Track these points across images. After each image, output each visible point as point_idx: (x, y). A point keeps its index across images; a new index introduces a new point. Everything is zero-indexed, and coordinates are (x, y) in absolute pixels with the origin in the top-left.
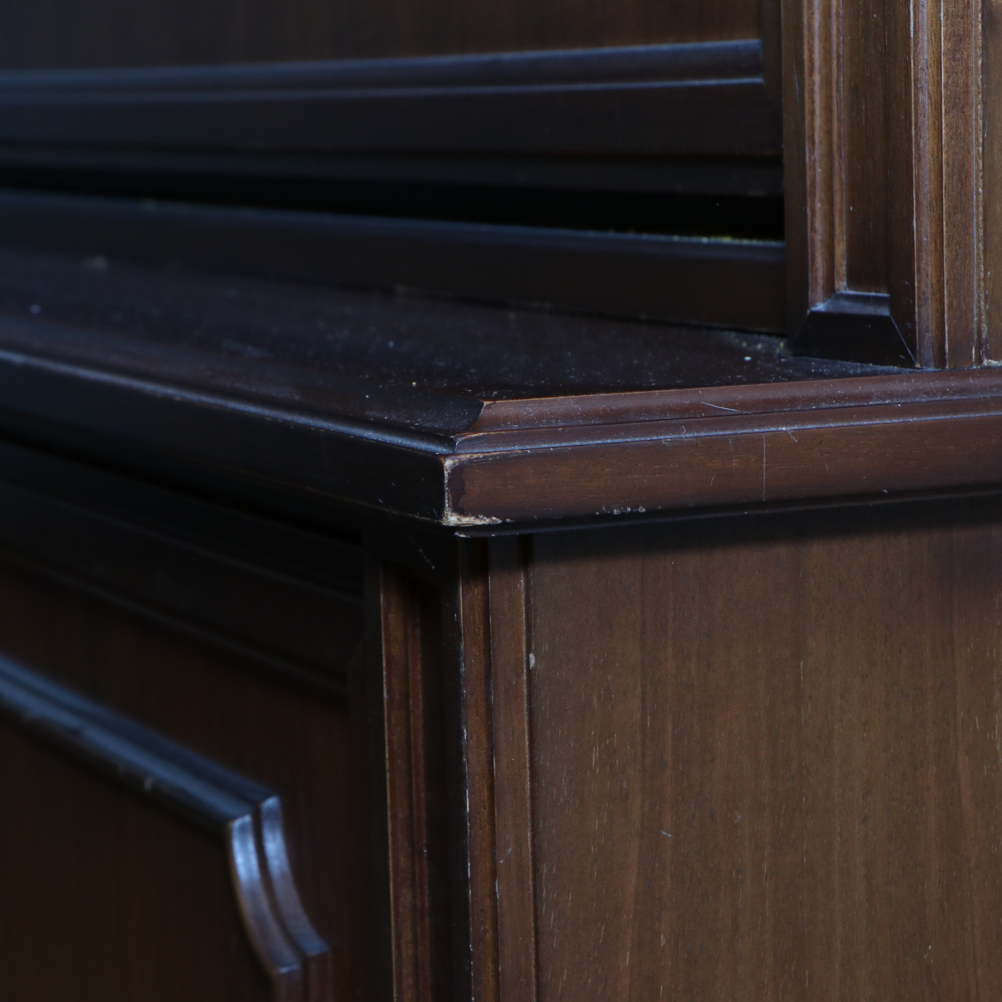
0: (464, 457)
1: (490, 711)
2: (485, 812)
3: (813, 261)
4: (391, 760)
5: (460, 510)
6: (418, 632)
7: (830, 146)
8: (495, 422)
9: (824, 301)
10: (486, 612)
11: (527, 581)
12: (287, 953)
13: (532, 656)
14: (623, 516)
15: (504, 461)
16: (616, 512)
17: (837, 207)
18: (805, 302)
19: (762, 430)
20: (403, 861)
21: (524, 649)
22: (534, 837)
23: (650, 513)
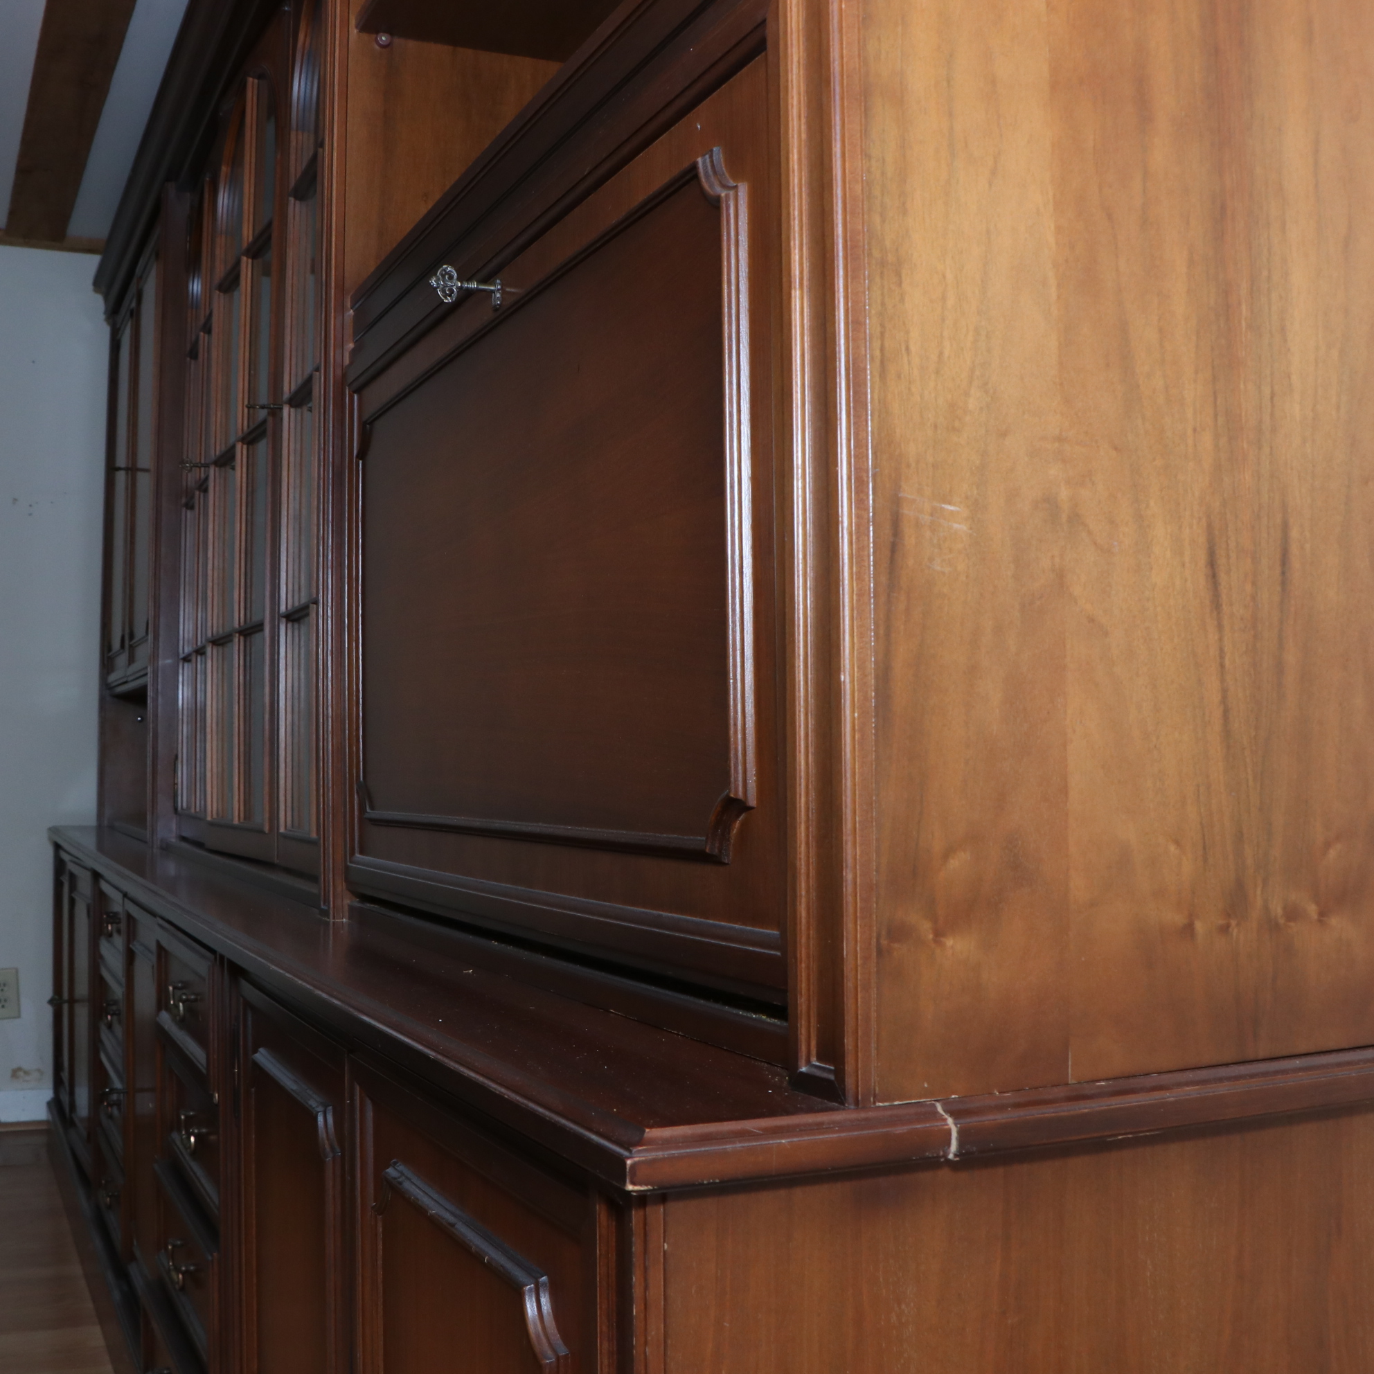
0: (636, 1159)
1: (646, 1270)
2: (642, 1315)
3: (801, 1048)
4: (600, 1282)
5: (634, 1183)
6: (614, 1223)
7: (809, 996)
8: (651, 1142)
9: (806, 1066)
10: (645, 1224)
11: (664, 1210)
12: (550, 1353)
13: (666, 1245)
14: (709, 1184)
15: (654, 1161)
16: (705, 1182)
17: (812, 1024)
18: (796, 1067)
19: (774, 1142)
20: (605, 1329)
21: (662, 1240)
22: (665, 1327)
23: (721, 1182)
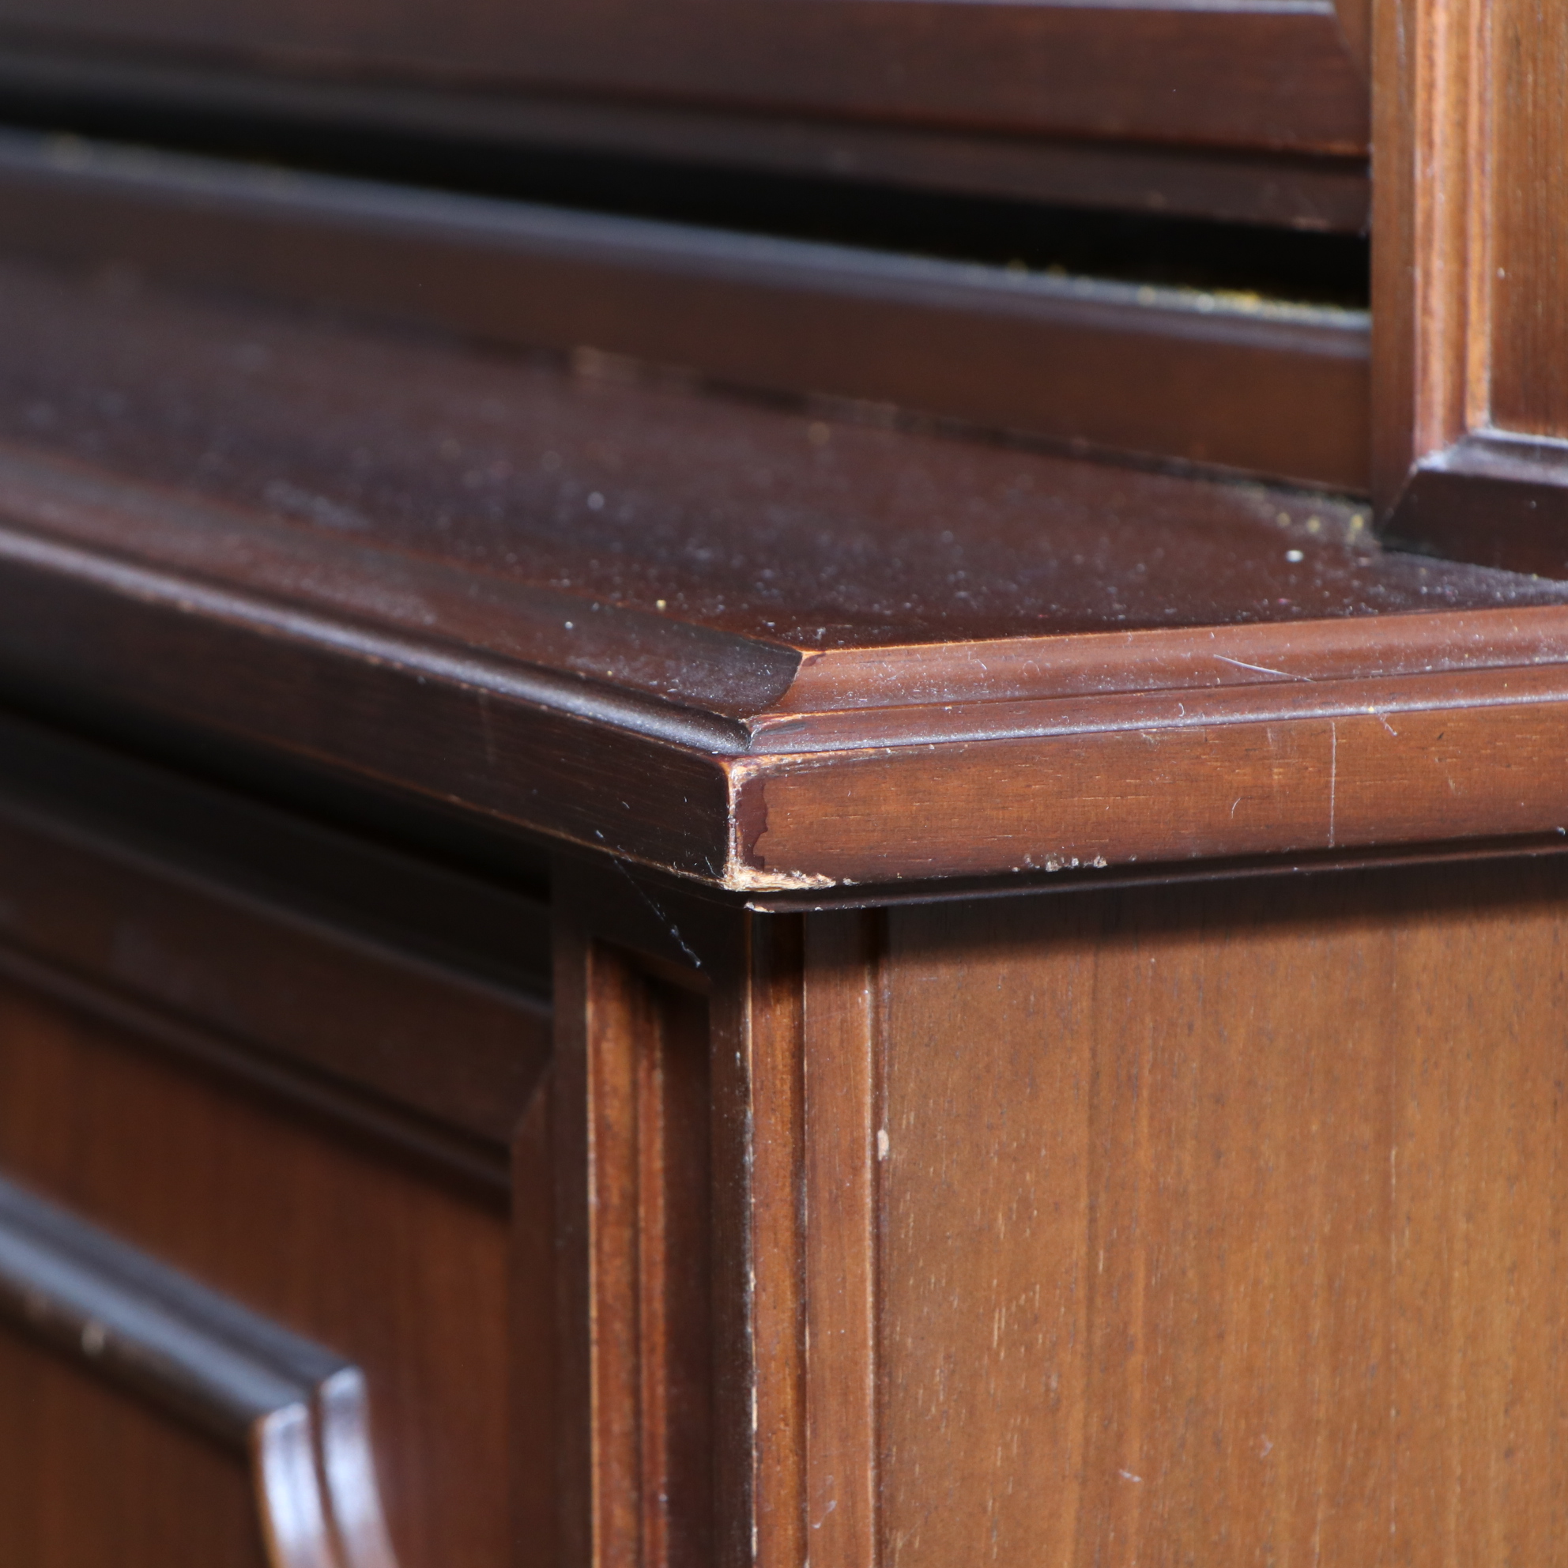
0: (768, 762)
1: (801, 1239)
2: (787, 1432)
3: (1425, 370)
4: (601, 1321)
5: (757, 862)
6: (658, 1077)
7: (1463, 150)
8: (823, 694)
9: (1444, 448)
10: (798, 1051)
11: (877, 994)
13: (883, 1135)
14: (1064, 875)
15: (842, 769)
16: (1050, 867)
17: (1474, 268)
18: (1406, 450)
19: (1330, 711)
20: (621, 1517)
21: (868, 1121)
22: (879, 1480)
23: (1116, 870)
